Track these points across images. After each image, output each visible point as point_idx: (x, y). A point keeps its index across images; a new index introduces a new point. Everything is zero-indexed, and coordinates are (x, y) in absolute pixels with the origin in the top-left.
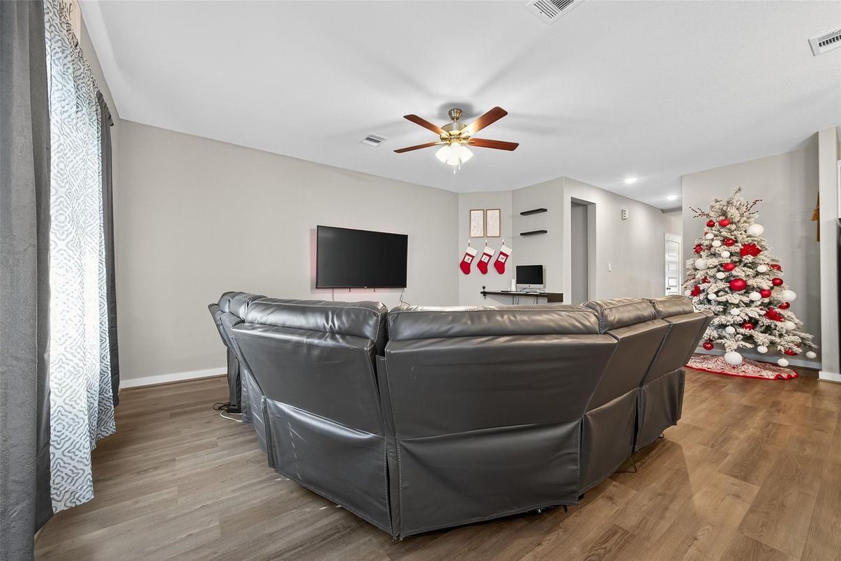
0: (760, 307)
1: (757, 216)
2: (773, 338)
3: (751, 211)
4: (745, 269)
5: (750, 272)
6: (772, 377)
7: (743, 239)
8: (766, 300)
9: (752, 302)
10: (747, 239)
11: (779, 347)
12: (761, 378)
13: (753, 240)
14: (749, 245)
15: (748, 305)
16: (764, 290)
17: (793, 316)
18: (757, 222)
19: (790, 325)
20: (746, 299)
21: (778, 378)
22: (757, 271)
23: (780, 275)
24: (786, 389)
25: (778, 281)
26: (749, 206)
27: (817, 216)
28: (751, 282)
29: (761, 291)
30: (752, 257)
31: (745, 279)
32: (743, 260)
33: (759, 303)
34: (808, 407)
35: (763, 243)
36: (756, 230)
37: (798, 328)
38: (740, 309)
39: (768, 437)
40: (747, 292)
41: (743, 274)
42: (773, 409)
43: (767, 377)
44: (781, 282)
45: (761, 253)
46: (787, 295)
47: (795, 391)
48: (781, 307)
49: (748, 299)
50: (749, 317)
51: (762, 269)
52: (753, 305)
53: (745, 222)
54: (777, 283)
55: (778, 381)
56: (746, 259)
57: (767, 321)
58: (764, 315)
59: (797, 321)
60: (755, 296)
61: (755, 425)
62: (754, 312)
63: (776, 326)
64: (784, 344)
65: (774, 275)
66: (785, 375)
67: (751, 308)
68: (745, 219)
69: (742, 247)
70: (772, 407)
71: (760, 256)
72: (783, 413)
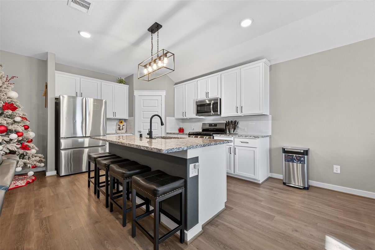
0: (17, 143)
1: (13, 86)
2: (25, 161)
3: (9, 82)
4: (7, 119)
5: (10, 121)
6: (24, 184)
7: (5, 98)
8: (20, 138)
9: (11, 140)
10: (7, 99)
11: (28, 166)
12: (17, 187)
13: (11, 101)
14: (9, 103)
15: (8, 142)
16: (19, 132)
17: (34, 146)
18: (13, 90)
19: (33, 151)
20: (7, 139)
21: (28, 183)
22: (14, 120)
23: (28, 123)
24: (35, 189)
25: (26, 127)
26: (8, 79)
27: (46, 94)
28: (10, 127)
29: (17, 132)
30: (11, 111)
31: (6, 125)
32: (5, 112)
33: (16, 140)
34: (52, 196)
35: (17, 104)
36: (14, 95)
37: (37, 153)
38: (3, 145)
39: (48, 233)
40: (8, 134)
41: (5, 122)
42: (38, 207)
43: (20, 185)
44: (28, 127)
45: (17, 109)
46: (31, 134)
47: (40, 188)
48: (28, 142)
49: (8, 138)
50: (10, 150)
51: (18, 119)
52: (11, 142)
53: (5, 88)
54: (26, 128)
55: (28, 185)
56: (7, 112)
57: (21, 151)
58: (20, 147)
59: (36, 148)
60: (14, 136)
61: (35, 228)
62: (13, 147)
63: (27, 153)
64: (30, 162)
65: (24, 123)
66: (31, 181)
67: (10, 145)
68: (5, 86)
69: (4, 104)
70: (35, 206)
71: (16, 111)
72: (44, 206)
